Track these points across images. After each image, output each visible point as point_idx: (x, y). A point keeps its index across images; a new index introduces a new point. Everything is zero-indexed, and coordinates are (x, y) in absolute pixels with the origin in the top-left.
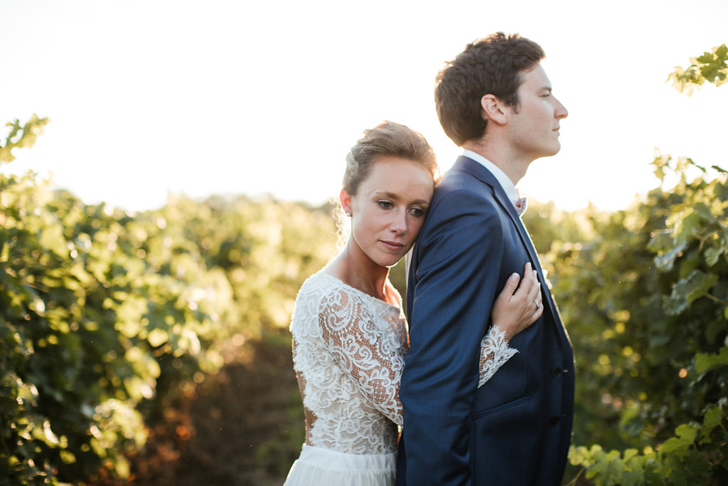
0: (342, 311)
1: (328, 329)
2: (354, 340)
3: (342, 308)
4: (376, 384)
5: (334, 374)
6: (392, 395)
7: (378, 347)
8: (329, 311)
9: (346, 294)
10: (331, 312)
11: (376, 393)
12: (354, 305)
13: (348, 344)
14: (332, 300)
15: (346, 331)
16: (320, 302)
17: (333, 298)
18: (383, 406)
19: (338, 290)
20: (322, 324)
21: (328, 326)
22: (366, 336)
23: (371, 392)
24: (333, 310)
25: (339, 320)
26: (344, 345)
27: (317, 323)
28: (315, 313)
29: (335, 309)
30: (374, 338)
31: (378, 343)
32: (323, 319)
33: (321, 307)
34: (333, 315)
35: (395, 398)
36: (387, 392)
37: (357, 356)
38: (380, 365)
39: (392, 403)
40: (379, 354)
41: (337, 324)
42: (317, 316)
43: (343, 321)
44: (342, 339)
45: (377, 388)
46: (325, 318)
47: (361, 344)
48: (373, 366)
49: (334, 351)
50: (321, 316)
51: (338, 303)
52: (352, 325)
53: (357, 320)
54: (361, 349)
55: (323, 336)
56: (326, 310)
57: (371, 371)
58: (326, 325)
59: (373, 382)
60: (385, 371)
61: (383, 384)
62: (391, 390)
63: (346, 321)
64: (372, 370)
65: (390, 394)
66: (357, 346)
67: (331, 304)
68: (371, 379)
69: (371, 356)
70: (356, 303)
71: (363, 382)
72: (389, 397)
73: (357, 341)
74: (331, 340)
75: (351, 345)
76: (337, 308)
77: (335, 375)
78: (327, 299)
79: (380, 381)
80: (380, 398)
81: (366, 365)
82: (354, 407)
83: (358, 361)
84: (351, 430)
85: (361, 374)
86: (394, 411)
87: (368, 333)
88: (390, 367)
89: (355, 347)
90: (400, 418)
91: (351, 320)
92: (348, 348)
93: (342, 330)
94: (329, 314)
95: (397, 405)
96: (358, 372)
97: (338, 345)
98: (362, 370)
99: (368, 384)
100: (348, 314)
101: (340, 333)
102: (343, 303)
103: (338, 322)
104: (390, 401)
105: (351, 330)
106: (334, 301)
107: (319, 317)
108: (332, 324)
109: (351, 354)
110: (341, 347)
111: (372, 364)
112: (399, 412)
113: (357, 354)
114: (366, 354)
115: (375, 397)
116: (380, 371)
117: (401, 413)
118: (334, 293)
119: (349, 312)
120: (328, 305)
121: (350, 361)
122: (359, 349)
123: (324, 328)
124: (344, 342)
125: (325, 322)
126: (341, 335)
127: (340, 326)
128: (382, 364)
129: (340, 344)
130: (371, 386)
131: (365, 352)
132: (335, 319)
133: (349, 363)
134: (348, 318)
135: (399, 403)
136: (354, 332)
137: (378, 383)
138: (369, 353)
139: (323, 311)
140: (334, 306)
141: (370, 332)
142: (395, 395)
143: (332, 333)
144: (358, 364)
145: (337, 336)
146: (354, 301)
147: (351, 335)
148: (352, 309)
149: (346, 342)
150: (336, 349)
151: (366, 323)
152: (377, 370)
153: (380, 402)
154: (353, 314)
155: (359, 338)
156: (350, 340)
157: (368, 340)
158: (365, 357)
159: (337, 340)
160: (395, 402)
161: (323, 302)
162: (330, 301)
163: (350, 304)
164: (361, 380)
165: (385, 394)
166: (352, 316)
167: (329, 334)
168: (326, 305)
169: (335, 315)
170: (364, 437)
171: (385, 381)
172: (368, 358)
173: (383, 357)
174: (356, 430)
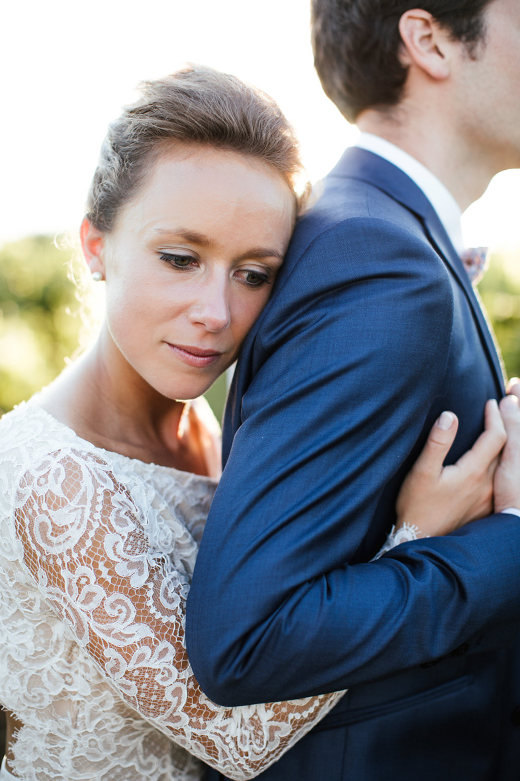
0: (65, 510)
1: (33, 547)
2: (93, 579)
3: (64, 503)
4: (143, 677)
6: (179, 703)
7: (150, 594)
8: (36, 507)
9: (77, 467)
10: (40, 510)
11: (143, 695)
12: (96, 495)
13: (80, 586)
14: (42, 481)
15: (75, 556)
16: (18, 482)
17: (45, 476)
18: (159, 722)
19: (59, 458)
20: (21, 534)
21: (34, 541)
22: (121, 570)
24: (45, 506)
25: (58, 530)
26: (70, 587)
27: (11, 531)
28: (6, 507)
29: (49, 503)
30: (141, 572)
31: (151, 585)
32: (23, 523)
33: (20, 496)
34: (44, 518)
35: (185, 710)
36: (168, 697)
37: (100, 614)
38: (153, 636)
39: (178, 719)
40: (153, 610)
41: (54, 539)
42: (10, 514)
43: (67, 533)
44: (65, 573)
45: (144, 686)
46: (27, 521)
47: (109, 589)
48: (137, 639)
50: (19, 515)
51: (58, 491)
52: (89, 543)
53: (100, 533)
54: (110, 600)
55: (25, 562)
56: (30, 503)
57: (131, 648)
58: (30, 539)
59: (136, 673)
60: (166, 650)
61: (158, 678)
62: (177, 692)
63: (75, 535)
65: (175, 700)
66: (100, 591)
67: (41, 492)
68: (131, 667)
69: (133, 615)
70: (100, 491)
71: (114, 670)
72: (173, 706)
73: (101, 581)
74: (41, 572)
75: (85, 589)
76: (54, 502)
78: (32, 478)
79: (153, 672)
80: (152, 707)
81: (119, 635)
83: (103, 626)
84: (95, 755)
85: (108, 653)
86: (184, 734)
87: (127, 562)
88: (181, 639)
89: (94, 594)
90: (198, 747)
91: (87, 532)
92: (80, 595)
93: (65, 553)
94: (36, 515)
95: (191, 723)
96: (101, 648)
97: (56, 584)
98: (112, 646)
99: (125, 676)
100: (80, 517)
101: (62, 559)
102: (69, 490)
103: (56, 536)
104: (175, 715)
105: (87, 555)
106: (48, 485)
107: (16, 518)
108: (42, 538)
109: (86, 608)
110: (65, 592)
111: (136, 633)
112: (194, 736)
113: (99, 610)
114: (120, 611)
115: (142, 703)
116: (153, 648)
117: (199, 739)
118: (49, 462)
119: (83, 512)
120: (34, 494)
121: (84, 622)
122: (104, 599)
123: (27, 546)
124: (70, 581)
125: (27, 531)
126: (63, 564)
127: (60, 543)
128: (159, 633)
129: (61, 585)
130: (131, 680)
131: (119, 607)
132: (51, 527)
133: (81, 628)
134: (79, 527)
135: (194, 720)
136: (92, 560)
137: (147, 676)
138: (127, 607)
139: (23, 505)
140: (48, 496)
141: (134, 559)
142: (187, 704)
143: (44, 559)
144: (103, 631)
145: (54, 567)
146: (96, 485)
147: (85, 567)
148: (89, 505)
149: (75, 581)
150: (54, 594)
151: (123, 538)
152: (148, 647)
153: (151, 714)
154: (91, 516)
155: (105, 574)
156: (84, 577)
157: (128, 578)
158: (118, 617)
159: (55, 574)
160: (185, 718)
161: (24, 485)
162: (38, 484)
163: (85, 494)
164: (109, 665)
165: (164, 700)
166: (88, 521)
167: (37, 558)
168: (31, 492)
169: (49, 517)
170: (126, 763)
171: (163, 673)
172: (125, 620)
173: (162, 617)
174: (108, 754)
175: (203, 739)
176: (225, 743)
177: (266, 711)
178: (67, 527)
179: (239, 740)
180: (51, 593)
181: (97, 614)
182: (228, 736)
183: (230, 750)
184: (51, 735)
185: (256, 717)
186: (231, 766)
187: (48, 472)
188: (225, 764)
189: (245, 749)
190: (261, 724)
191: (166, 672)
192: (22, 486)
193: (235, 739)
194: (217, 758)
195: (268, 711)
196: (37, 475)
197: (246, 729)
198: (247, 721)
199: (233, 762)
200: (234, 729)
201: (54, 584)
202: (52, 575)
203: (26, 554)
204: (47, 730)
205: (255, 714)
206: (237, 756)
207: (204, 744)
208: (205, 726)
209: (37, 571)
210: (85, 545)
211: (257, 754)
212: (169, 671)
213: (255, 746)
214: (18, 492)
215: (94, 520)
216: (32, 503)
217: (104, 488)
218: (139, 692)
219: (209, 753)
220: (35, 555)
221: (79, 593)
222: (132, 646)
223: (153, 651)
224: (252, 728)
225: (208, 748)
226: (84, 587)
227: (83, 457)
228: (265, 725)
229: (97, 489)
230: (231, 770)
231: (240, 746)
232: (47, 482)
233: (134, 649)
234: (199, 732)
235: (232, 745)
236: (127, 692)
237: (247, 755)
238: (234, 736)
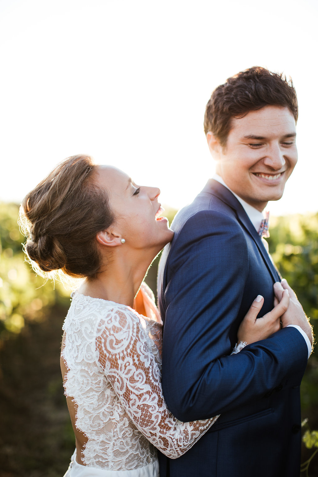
0: (121, 332)
1: (105, 352)
2: (132, 363)
3: (121, 330)
4: (144, 408)
5: (106, 396)
6: (157, 422)
7: (150, 371)
8: (108, 333)
9: (123, 314)
10: (110, 334)
11: (143, 417)
12: (134, 325)
13: (125, 367)
14: (109, 322)
15: (125, 353)
16: (97, 325)
17: (111, 319)
18: (147, 430)
19: (114, 311)
20: (99, 348)
21: (106, 349)
22: (142, 359)
23: (138, 415)
24: (112, 332)
25: (118, 342)
26: (121, 368)
27: (93, 347)
28: (91, 338)
29: (114, 330)
30: (148, 361)
31: (151, 367)
32: (100, 342)
33: (99, 331)
34: (110, 338)
35: (159, 425)
36: (153, 419)
37: (132, 380)
38: (151, 391)
39: (156, 429)
40: (151, 378)
41: (116, 346)
42: (94, 340)
43: (122, 343)
44: (120, 362)
45: (144, 412)
46: (103, 341)
47: (137, 368)
48: (145, 391)
49: (110, 374)
51: (117, 324)
52: (131, 347)
53: (136, 341)
54: (137, 372)
55: (100, 360)
56: (104, 332)
57: (141, 395)
58: (104, 349)
59: (142, 406)
60: (155, 397)
61: (150, 410)
62: (157, 417)
63: (126, 343)
64: (143, 394)
65: (155, 420)
66: (134, 368)
67: (110, 326)
68: (140, 403)
69: (145, 380)
70: (135, 323)
71: (133, 405)
72: (154, 423)
73: (134, 364)
74: (108, 364)
75: (128, 368)
76: (116, 330)
77: (108, 398)
78: (104, 321)
79: (148, 406)
80: (145, 422)
81: (138, 389)
82: (124, 427)
83: (132, 385)
84: (123, 449)
85: (132, 396)
86: (156, 436)
87: (144, 355)
88: (160, 393)
89: (131, 370)
90: (160, 442)
91: (130, 341)
92: (125, 371)
93: (121, 352)
94: (108, 337)
95: (160, 431)
96: (129, 394)
97: (115, 367)
98: (134, 393)
99: (137, 407)
100: (128, 335)
101: (119, 355)
102: (122, 324)
103: (117, 345)
104: (154, 427)
105: (130, 352)
106: (113, 323)
107: (97, 341)
108: (110, 347)
109: (127, 376)
110: (118, 370)
111: (145, 389)
112: (160, 437)
113: (132, 377)
114: (140, 378)
115: (141, 421)
116: (150, 396)
117: (162, 439)
118: (110, 314)
119: (129, 333)
120: (106, 328)
121: (124, 383)
122: (134, 372)
123: (101, 353)
124: (122, 365)
125: (103, 345)
126: (120, 358)
127: (119, 348)
128: (153, 389)
129: (117, 367)
130: (139, 409)
131: (140, 376)
132: (115, 341)
133: (123, 386)
134: (127, 340)
135: (162, 430)
136: (132, 354)
137: (146, 408)
138: (143, 376)
139: (101, 334)
140: (113, 328)
141: (146, 354)
142: (160, 423)
143: (110, 356)
144: (132, 387)
145: (115, 360)
146: (133, 320)
147: (129, 358)
148: (131, 330)
149: (124, 365)
150: (112, 372)
151: (143, 344)
152: (148, 395)
153: (144, 426)
154: (132, 335)
155: (136, 361)
156: (128, 362)
157: (144, 363)
158: (139, 381)
159: (115, 363)
160: (159, 429)
161: (100, 325)
162: (108, 323)
163: (129, 325)
164: (131, 402)
165: (151, 420)
166: (131, 337)
167: (106, 357)
168: (104, 327)
169: (115, 337)
170: (135, 452)
171: (152, 408)
172: (141, 382)
173: (154, 382)
174: (128, 448)
175: (164, 439)
176: (173, 442)
177: (190, 427)
178: (122, 340)
179: (179, 439)
180: (111, 372)
181: (131, 379)
182: (174, 438)
183: (174, 444)
184: (102, 442)
185: (186, 430)
186: (173, 451)
187: (111, 318)
188: (171, 450)
189: (180, 444)
190: (188, 433)
191: (154, 407)
192: (99, 326)
193: (177, 440)
194: (168, 447)
195: (191, 426)
196: (106, 320)
197: (182, 435)
198: (182, 432)
199: (174, 449)
200: (177, 436)
201: (113, 367)
202: (113, 363)
203: (100, 356)
204: (101, 440)
205: (186, 428)
206: (177, 447)
207: (164, 441)
208: (166, 433)
209: (105, 363)
210: (129, 348)
211: (185, 446)
212: (155, 407)
213: (185, 442)
214: (98, 329)
215: (133, 336)
216: (105, 332)
217: (136, 322)
218: (142, 415)
219: (164, 445)
220: (106, 356)
221: (125, 370)
222: (142, 394)
223: (150, 397)
224: (185, 435)
225: (165, 443)
226: (127, 367)
227: (124, 310)
228: (190, 433)
229: (134, 323)
230: (172, 453)
231: (179, 443)
232: (112, 322)
233: (143, 395)
234: (163, 436)
235: (175, 443)
236: (136, 415)
237: (181, 447)
238: (177, 439)
